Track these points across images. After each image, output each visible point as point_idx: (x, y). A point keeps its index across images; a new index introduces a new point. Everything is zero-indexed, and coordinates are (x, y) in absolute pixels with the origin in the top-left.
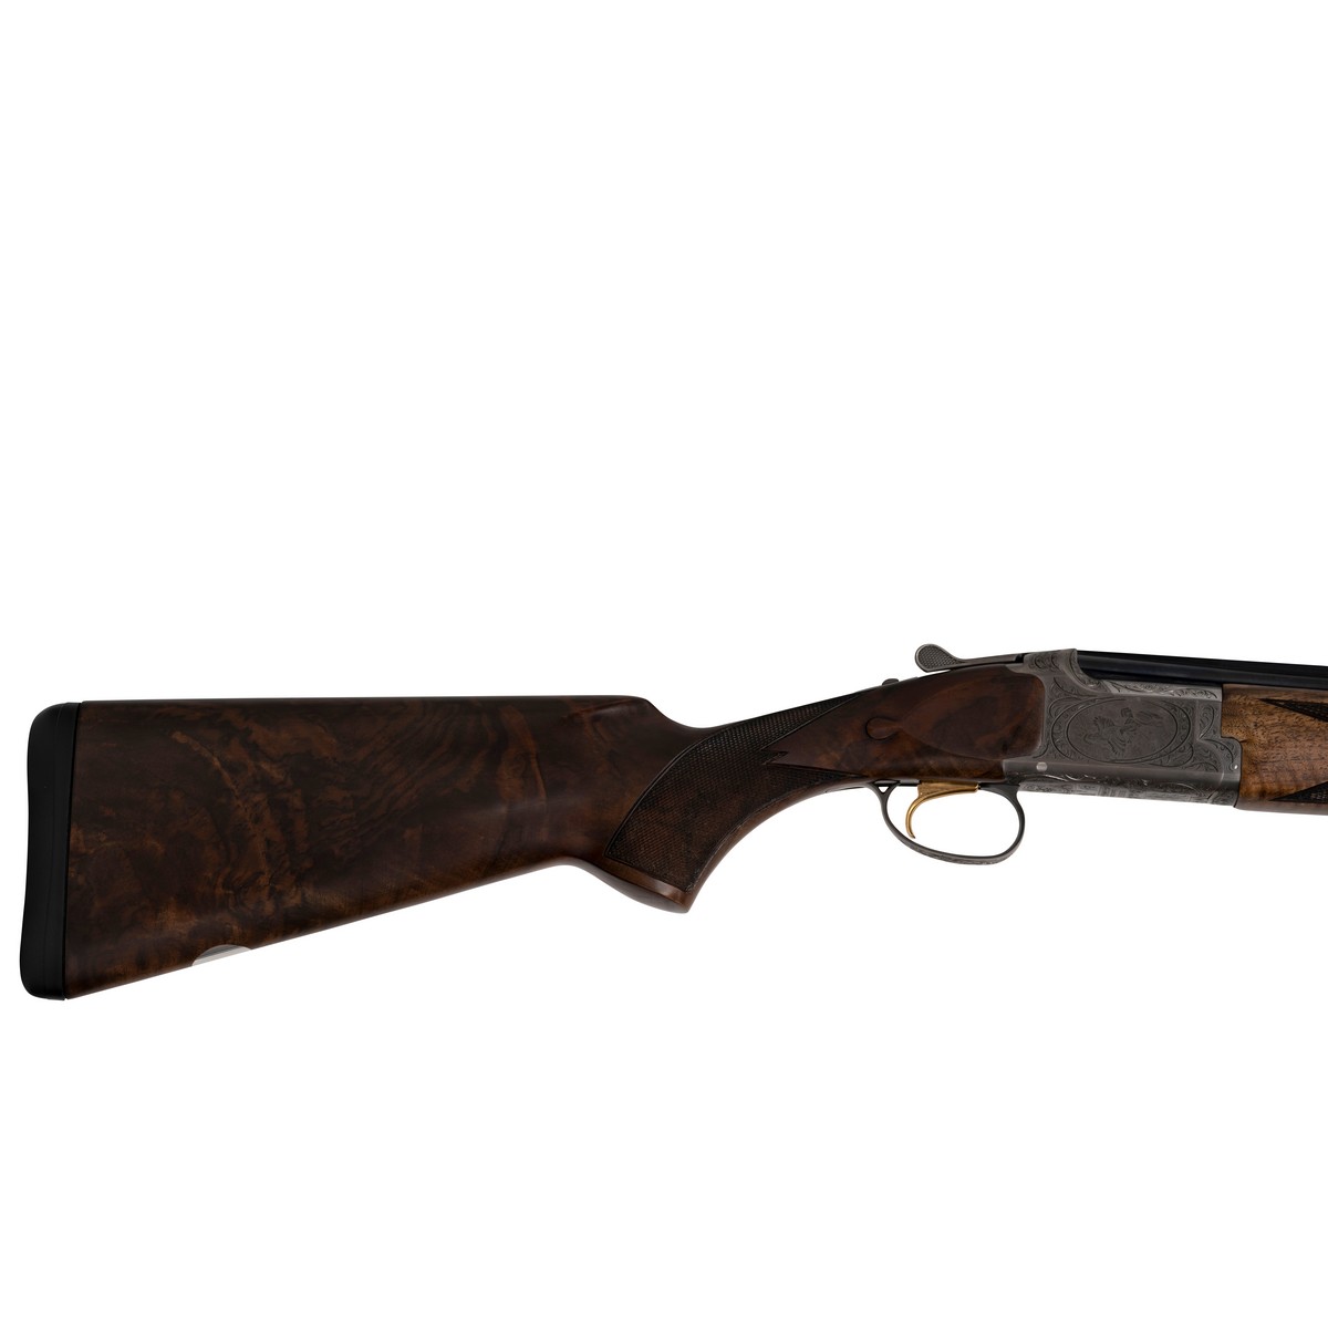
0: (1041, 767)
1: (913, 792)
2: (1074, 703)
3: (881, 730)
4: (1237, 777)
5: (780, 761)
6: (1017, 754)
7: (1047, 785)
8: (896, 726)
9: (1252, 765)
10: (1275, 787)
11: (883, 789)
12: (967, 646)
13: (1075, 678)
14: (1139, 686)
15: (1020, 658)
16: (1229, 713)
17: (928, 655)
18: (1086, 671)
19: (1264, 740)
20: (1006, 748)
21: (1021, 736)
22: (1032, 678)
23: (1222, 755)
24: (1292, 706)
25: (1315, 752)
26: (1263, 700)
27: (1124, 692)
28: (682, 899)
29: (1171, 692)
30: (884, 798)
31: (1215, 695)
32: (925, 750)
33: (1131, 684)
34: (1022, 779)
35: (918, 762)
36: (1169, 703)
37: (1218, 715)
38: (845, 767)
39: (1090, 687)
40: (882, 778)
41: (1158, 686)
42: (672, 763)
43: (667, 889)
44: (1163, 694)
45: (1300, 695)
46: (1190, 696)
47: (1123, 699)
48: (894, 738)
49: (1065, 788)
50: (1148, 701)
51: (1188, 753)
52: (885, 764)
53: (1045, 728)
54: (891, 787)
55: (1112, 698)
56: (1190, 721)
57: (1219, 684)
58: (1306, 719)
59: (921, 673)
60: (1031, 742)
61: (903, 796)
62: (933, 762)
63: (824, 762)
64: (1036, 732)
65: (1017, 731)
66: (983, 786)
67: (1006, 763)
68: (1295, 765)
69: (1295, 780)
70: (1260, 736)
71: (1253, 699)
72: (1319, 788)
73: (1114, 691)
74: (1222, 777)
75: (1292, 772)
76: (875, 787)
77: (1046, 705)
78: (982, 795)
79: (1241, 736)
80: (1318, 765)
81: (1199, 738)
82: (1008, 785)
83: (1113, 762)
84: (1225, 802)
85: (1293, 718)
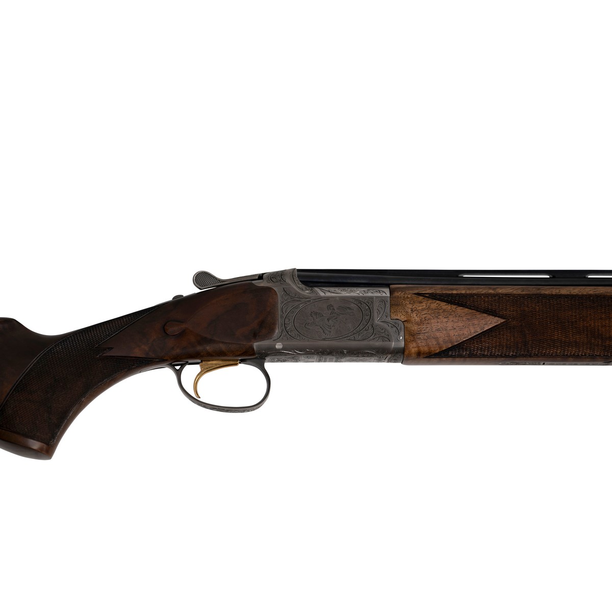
0: (279, 346)
1: (197, 369)
2: (297, 303)
3: (174, 329)
4: (402, 344)
5: (108, 354)
6: (263, 339)
7: (283, 357)
8: (184, 326)
9: (411, 336)
10: (426, 349)
11: (178, 368)
12: (226, 271)
13: (297, 287)
14: (337, 290)
15: (261, 277)
16: (395, 303)
17: (201, 278)
18: (303, 282)
19: (417, 319)
20: (256, 336)
21: (264, 328)
22: (269, 289)
23: (392, 331)
24: (433, 297)
25: (450, 325)
26: (415, 294)
27: (328, 294)
28: (46, 451)
29: (358, 292)
30: (178, 373)
31: (386, 293)
32: (204, 340)
33: (332, 289)
34: (267, 355)
35: (199, 348)
36: (357, 300)
37: (388, 305)
38: (152, 355)
39: (307, 292)
40: (177, 361)
41: (349, 289)
42: (35, 360)
43: (36, 445)
44: (352, 294)
45: (438, 289)
46: (370, 294)
47: (328, 299)
48: (183, 334)
49: (295, 359)
50: (344, 299)
51: (371, 331)
52: (178, 351)
53: (280, 321)
54: (183, 366)
55: (321, 298)
56: (370, 311)
57: (387, 285)
58: (443, 305)
59: (198, 291)
60: (271, 330)
61: (191, 371)
62: (209, 348)
63: (137, 353)
64: (274, 324)
65: (262, 324)
66: (242, 361)
67: (256, 345)
68: (438, 334)
69: (438, 344)
70: (415, 317)
71: (409, 294)
72: (453, 348)
73: (322, 294)
74: (393, 345)
75: (436, 339)
76: (172, 366)
77: (280, 306)
78: (242, 367)
79: (403, 318)
80: (452, 333)
81: (377, 321)
82: (257, 359)
83: (324, 340)
84: (395, 361)
85: (435, 304)
